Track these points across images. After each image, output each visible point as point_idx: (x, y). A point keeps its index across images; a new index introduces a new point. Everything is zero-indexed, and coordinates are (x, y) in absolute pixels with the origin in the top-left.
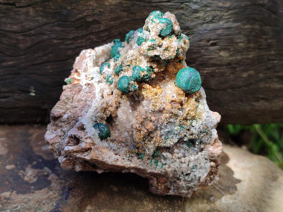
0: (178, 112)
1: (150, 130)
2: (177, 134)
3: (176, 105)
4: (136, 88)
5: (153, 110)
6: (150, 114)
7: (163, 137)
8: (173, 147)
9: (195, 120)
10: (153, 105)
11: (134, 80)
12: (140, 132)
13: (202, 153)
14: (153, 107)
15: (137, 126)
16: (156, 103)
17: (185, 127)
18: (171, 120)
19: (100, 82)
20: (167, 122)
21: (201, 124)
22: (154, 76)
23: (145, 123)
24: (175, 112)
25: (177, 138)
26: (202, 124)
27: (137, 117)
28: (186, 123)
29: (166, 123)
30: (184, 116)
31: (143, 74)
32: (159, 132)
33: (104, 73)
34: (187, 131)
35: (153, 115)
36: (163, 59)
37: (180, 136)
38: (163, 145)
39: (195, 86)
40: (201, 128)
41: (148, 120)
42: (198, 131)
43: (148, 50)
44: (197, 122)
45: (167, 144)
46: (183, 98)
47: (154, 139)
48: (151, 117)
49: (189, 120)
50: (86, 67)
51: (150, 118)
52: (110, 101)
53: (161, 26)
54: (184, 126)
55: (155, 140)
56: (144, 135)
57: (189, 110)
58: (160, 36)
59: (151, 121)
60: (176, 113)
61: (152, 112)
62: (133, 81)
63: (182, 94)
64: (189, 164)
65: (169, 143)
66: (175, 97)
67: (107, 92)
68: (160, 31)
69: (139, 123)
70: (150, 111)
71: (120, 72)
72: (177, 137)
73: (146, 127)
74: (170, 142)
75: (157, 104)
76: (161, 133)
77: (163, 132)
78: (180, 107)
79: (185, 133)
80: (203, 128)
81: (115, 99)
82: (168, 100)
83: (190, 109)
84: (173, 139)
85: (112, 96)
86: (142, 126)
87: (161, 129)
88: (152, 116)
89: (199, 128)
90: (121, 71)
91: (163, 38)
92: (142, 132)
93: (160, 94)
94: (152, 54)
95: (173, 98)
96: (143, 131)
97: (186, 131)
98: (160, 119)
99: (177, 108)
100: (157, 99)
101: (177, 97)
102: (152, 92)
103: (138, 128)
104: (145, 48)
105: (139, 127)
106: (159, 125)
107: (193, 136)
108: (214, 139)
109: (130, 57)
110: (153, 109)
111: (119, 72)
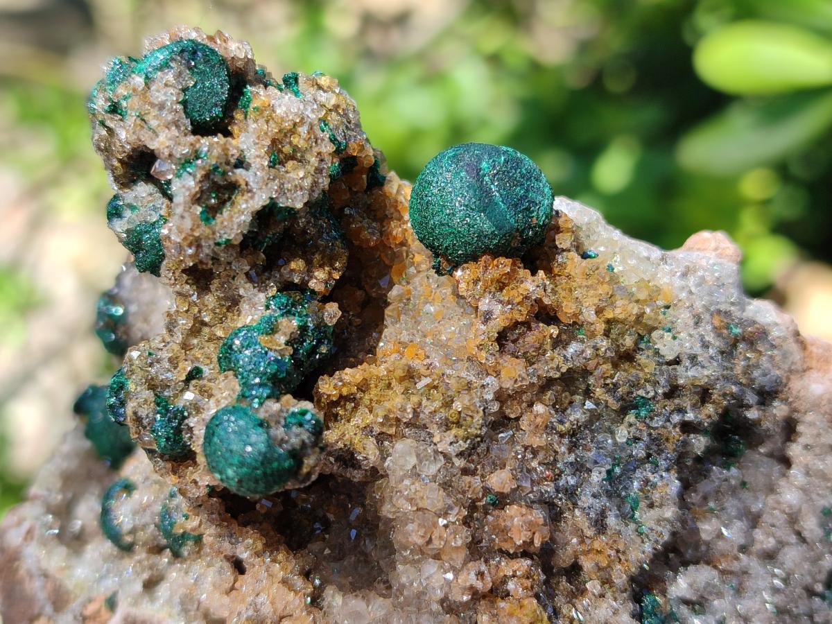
0: (565, 356)
1: (537, 543)
2: (649, 455)
3: (531, 338)
4: (308, 417)
5: (463, 445)
6: (467, 479)
7: (612, 521)
8: (683, 522)
9: (655, 329)
10: (446, 425)
11: (266, 392)
12: (508, 594)
13: (802, 440)
14: (454, 431)
15: (468, 584)
16: (448, 404)
17: (648, 393)
18: (572, 418)
19: (150, 585)
20: (566, 441)
21: (697, 324)
22: (332, 312)
23: (489, 537)
24: (558, 368)
25: (668, 470)
26: (698, 321)
27: (431, 546)
28: (641, 375)
29: (563, 449)
30: (603, 349)
31: (281, 339)
32: (577, 512)
33: (133, 531)
34: (677, 401)
35: (483, 467)
36: (299, 205)
37: (670, 446)
38: (644, 552)
39: (527, 191)
40: (710, 338)
41: (486, 513)
42: (712, 358)
43: (207, 220)
44: (669, 330)
45: (653, 536)
46: (531, 284)
47: (587, 564)
48: (489, 484)
49: (634, 351)
50: (49, 586)
51: (487, 491)
52: (261, 599)
53: (166, 85)
54: (641, 392)
55: (597, 565)
56: (532, 587)
57: (599, 311)
58: (201, 129)
59: (501, 501)
60: (564, 370)
61: (470, 455)
62: (268, 397)
63: (508, 269)
64: (799, 534)
65: (659, 521)
66: (497, 309)
67: (214, 585)
68: (180, 107)
69: (465, 563)
70: (460, 463)
71: (180, 431)
72: (663, 464)
73: (505, 546)
74: (654, 513)
75: (458, 406)
76: (588, 514)
77: (591, 500)
78: (554, 330)
79: (676, 418)
80: (717, 331)
81: (271, 576)
82: (480, 347)
83: (596, 301)
84: (654, 486)
85: (247, 577)
86: (486, 561)
87: (571, 493)
88: (482, 476)
89: (705, 346)
90: (180, 424)
91: (221, 126)
92: (511, 586)
93: (428, 361)
94: (236, 220)
95: (491, 323)
96: (514, 576)
97: (670, 405)
98: (529, 456)
99: (548, 347)
100: (436, 387)
101: (501, 302)
102: (389, 386)
103: (479, 585)
104: (188, 224)
105: (480, 575)
106: (549, 488)
107: (714, 397)
108: (791, 340)
109: (168, 339)
110: (461, 442)
111: (178, 431)
